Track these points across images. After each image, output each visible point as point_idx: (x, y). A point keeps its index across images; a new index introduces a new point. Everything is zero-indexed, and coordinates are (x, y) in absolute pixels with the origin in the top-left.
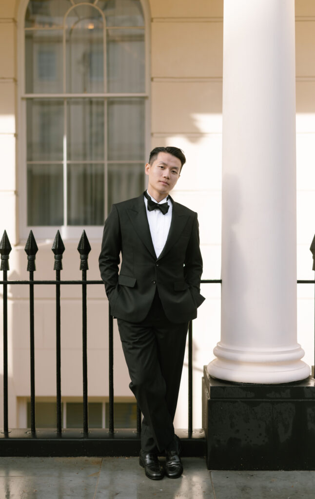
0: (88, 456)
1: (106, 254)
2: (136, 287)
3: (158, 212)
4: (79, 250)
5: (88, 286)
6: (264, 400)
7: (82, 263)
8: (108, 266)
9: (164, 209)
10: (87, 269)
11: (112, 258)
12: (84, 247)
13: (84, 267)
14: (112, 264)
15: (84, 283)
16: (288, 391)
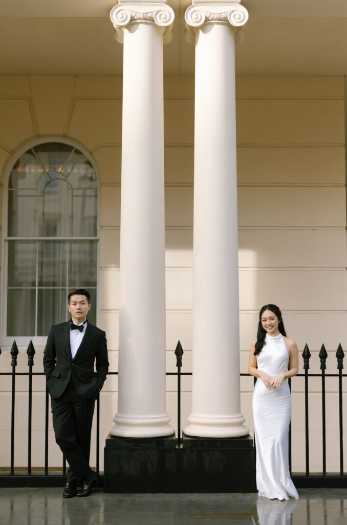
0: (30, 487)
1: (47, 357)
2: (60, 377)
3: (77, 330)
4: (27, 352)
5: (33, 376)
6: (140, 448)
7: (29, 361)
8: (47, 364)
9: (80, 329)
10: (33, 365)
11: (50, 359)
12: (31, 351)
13: (31, 364)
14: (50, 363)
15: (31, 374)
16: (154, 442)
